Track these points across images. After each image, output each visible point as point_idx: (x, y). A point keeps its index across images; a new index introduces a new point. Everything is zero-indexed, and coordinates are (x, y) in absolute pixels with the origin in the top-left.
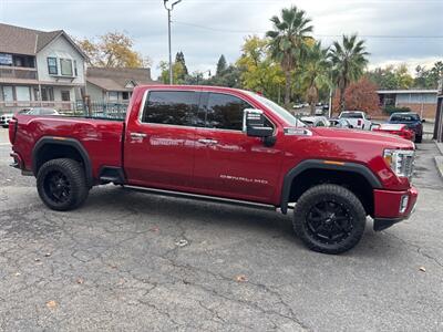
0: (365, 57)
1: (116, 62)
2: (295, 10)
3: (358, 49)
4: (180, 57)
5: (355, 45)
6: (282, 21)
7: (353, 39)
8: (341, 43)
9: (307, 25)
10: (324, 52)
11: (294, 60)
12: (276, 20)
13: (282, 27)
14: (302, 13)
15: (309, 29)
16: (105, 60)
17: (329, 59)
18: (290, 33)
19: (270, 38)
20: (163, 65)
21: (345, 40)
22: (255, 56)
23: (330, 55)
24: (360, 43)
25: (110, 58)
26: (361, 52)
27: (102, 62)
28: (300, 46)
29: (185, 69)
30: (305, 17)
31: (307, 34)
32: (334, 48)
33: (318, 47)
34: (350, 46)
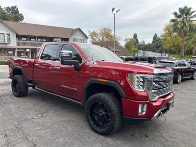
1: (105, 39)
2: (186, 7)
4: (135, 36)
6: (179, 13)
9: (193, 14)
11: (186, 32)
12: (175, 14)
13: (179, 17)
14: (190, 8)
15: (194, 16)
16: (101, 39)
18: (183, 19)
19: (172, 23)
20: (126, 40)
25: (103, 38)
27: (100, 40)
28: (190, 25)
29: (137, 41)
30: (192, 10)
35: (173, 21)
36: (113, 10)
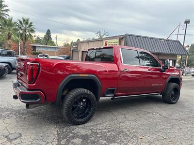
5: (29, 23)
7: (28, 20)
8: (22, 21)
9: (5, 8)
10: (15, 23)
15: (6, 10)
17: (17, 27)
21: (24, 20)
24: (31, 23)
26: (32, 27)
31: (4, 12)
32: (18, 22)
33: (11, 20)
34: (27, 23)
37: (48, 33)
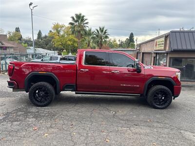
0: (108, 36)
2: (81, 14)
3: (105, 33)
4: (17, 30)
5: (104, 31)
6: (75, 19)
7: (103, 28)
9: (86, 21)
10: (93, 33)
12: (73, 18)
13: (76, 21)
14: (84, 16)
15: (87, 23)
17: (95, 36)
18: (79, 24)
20: (9, 33)
21: (100, 29)
22: (58, 32)
23: (95, 34)
24: (106, 30)
26: (106, 33)
28: (84, 30)
30: (85, 18)
31: (86, 25)
32: (96, 31)
33: (90, 30)
34: (102, 31)
35: (71, 24)
36: (30, 5)
37: (132, 36)
